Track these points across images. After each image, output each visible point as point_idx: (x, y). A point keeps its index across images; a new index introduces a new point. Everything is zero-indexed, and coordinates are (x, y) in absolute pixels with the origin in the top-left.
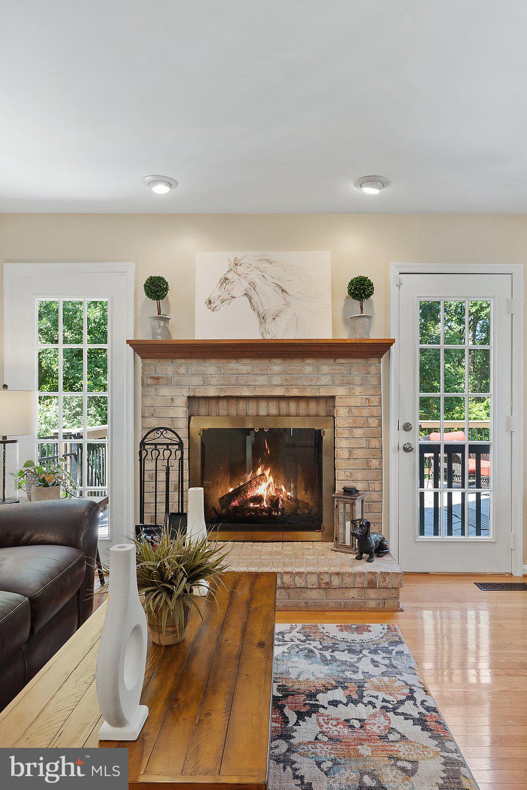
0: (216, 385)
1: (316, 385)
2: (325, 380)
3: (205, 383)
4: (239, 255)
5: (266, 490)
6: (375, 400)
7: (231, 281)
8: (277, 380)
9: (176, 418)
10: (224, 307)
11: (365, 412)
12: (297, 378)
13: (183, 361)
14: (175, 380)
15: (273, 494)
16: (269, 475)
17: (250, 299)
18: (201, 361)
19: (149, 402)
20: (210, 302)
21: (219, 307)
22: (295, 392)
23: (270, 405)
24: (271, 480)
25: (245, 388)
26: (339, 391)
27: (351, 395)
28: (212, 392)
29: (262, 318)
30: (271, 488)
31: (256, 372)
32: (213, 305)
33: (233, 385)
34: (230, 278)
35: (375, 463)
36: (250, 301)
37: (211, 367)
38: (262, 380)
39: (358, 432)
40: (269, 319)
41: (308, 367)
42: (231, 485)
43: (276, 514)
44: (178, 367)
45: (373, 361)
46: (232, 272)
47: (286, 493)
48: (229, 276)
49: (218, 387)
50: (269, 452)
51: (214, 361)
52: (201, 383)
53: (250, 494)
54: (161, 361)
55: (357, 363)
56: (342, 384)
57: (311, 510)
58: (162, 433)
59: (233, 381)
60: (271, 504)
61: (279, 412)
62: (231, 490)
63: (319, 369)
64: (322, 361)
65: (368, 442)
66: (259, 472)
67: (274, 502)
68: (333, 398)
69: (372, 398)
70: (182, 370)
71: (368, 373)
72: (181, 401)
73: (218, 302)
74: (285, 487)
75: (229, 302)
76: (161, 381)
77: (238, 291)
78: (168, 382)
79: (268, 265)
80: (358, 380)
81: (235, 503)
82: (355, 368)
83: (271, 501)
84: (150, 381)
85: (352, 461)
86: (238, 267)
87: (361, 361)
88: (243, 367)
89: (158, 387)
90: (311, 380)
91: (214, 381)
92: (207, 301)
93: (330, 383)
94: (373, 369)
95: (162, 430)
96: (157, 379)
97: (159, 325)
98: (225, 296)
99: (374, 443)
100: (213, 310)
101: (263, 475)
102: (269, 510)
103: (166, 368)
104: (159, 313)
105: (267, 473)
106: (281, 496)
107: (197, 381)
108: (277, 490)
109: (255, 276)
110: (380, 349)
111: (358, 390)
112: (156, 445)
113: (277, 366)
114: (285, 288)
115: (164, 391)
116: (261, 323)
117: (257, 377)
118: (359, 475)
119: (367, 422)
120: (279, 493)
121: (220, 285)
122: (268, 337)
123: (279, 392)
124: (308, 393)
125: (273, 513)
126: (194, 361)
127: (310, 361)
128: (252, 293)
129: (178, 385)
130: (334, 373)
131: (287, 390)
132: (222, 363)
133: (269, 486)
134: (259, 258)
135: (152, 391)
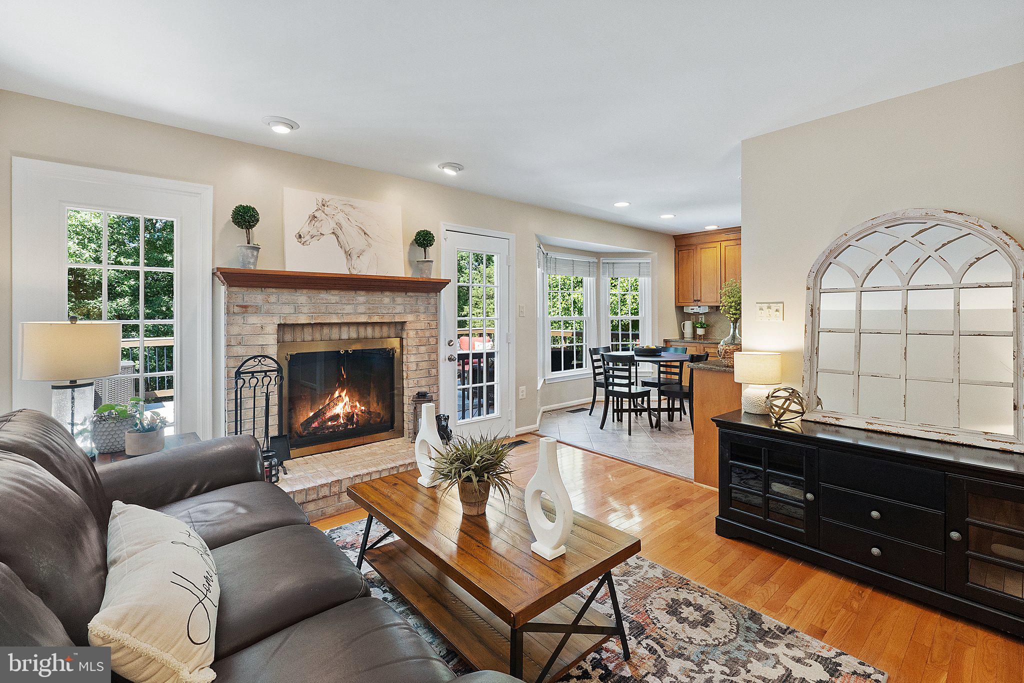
0: (307, 313)
1: (392, 313)
2: (399, 309)
3: (297, 311)
4: (327, 197)
5: (342, 409)
6: (434, 324)
7: (320, 219)
8: (362, 309)
9: (266, 345)
10: (314, 242)
11: (427, 334)
12: (377, 307)
13: (274, 290)
14: (266, 307)
15: (349, 410)
16: (345, 396)
17: (337, 237)
18: (293, 290)
19: (235, 330)
20: (300, 237)
21: (308, 242)
22: (376, 319)
23: (350, 329)
24: (347, 399)
25: (334, 316)
26: (409, 318)
27: (418, 321)
28: (303, 320)
29: (348, 255)
30: (347, 406)
31: (343, 302)
32: (303, 240)
33: (323, 313)
34: (318, 216)
35: (434, 371)
36: (337, 239)
37: (302, 297)
38: (349, 309)
39: (423, 349)
40: (354, 257)
41: (386, 299)
42: (311, 410)
43: (351, 427)
44: (269, 296)
45: (432, 295)
46: (320, 211)
47: (360, 407)
48: (317, 214)
49: (309, 315)
50: (345, 377)
51: (305, 291)
52: (292, 311)
53: (329, 414)
54: (250, 290)
55: (422, 296)
56: (411, 312)
57: (382, 418)
58: (260, 361)
59: (323, 309)
60: (347, 420)
61: (358, 336)
62: (311, 414)
63: (394, 301)
64: (397, 294)
65: (429, 356)
66: (337, 394)
67: (349, 417)
68: (403, 323)
69: (432, 322)
70: (273, 299)
71: (429, 304)
72: (272, 329)
73: (308, 237)
74: (359, 403)
75: (318, 238)
76: (249, 309)
77: (327, 229)
78: (257, 310)
79: (351, 210)
80: (422, 309)
81: (315, 425)
82: (420, 301)
83: (347, 417)
84: (237, 309)
85: (418, 372)
86: (326, 207)
87: (424, 294)
88: (332, 297)
89: (245, 315)
90: (389, 309)
91: (305, 310)
92: (297, 235)
93: (403, 312)
94: (432, 301)
95: (260, 358)
96: (246, 307)
97: (253, 255)
98: (314, 232)
99: (433, 356)
100: (303, 244)
101: (340, 396)
102: (346, 425)
103: (255, 297)
104: (249, 243)
105: (343, 394)
106: (356, 411)
107: (288, 309)
108: (352, 407)
109: (340, 217)
110: (437, 286)
111: (422, 317)
112: (253, 373)
113: (361, 297)
114: (366, 232)
115: (253, 319)
116: (347, 259)
117: (345, 306)
118: (423, 382)
119: (429, 341)
120: (354, 409)
121: (309, 222)
122: (354, 272)
123: (363, 319)
124: (386, 319)
125: (349, 427)
126: (285, 291)
127: (387, 293)
128: (339, 232)
129: (268, 313)
130: (406, 304)
131: (370, 317)
132: (313, 293)
133: (345, 404)
134: (344, 203)
135: (239, 319)
